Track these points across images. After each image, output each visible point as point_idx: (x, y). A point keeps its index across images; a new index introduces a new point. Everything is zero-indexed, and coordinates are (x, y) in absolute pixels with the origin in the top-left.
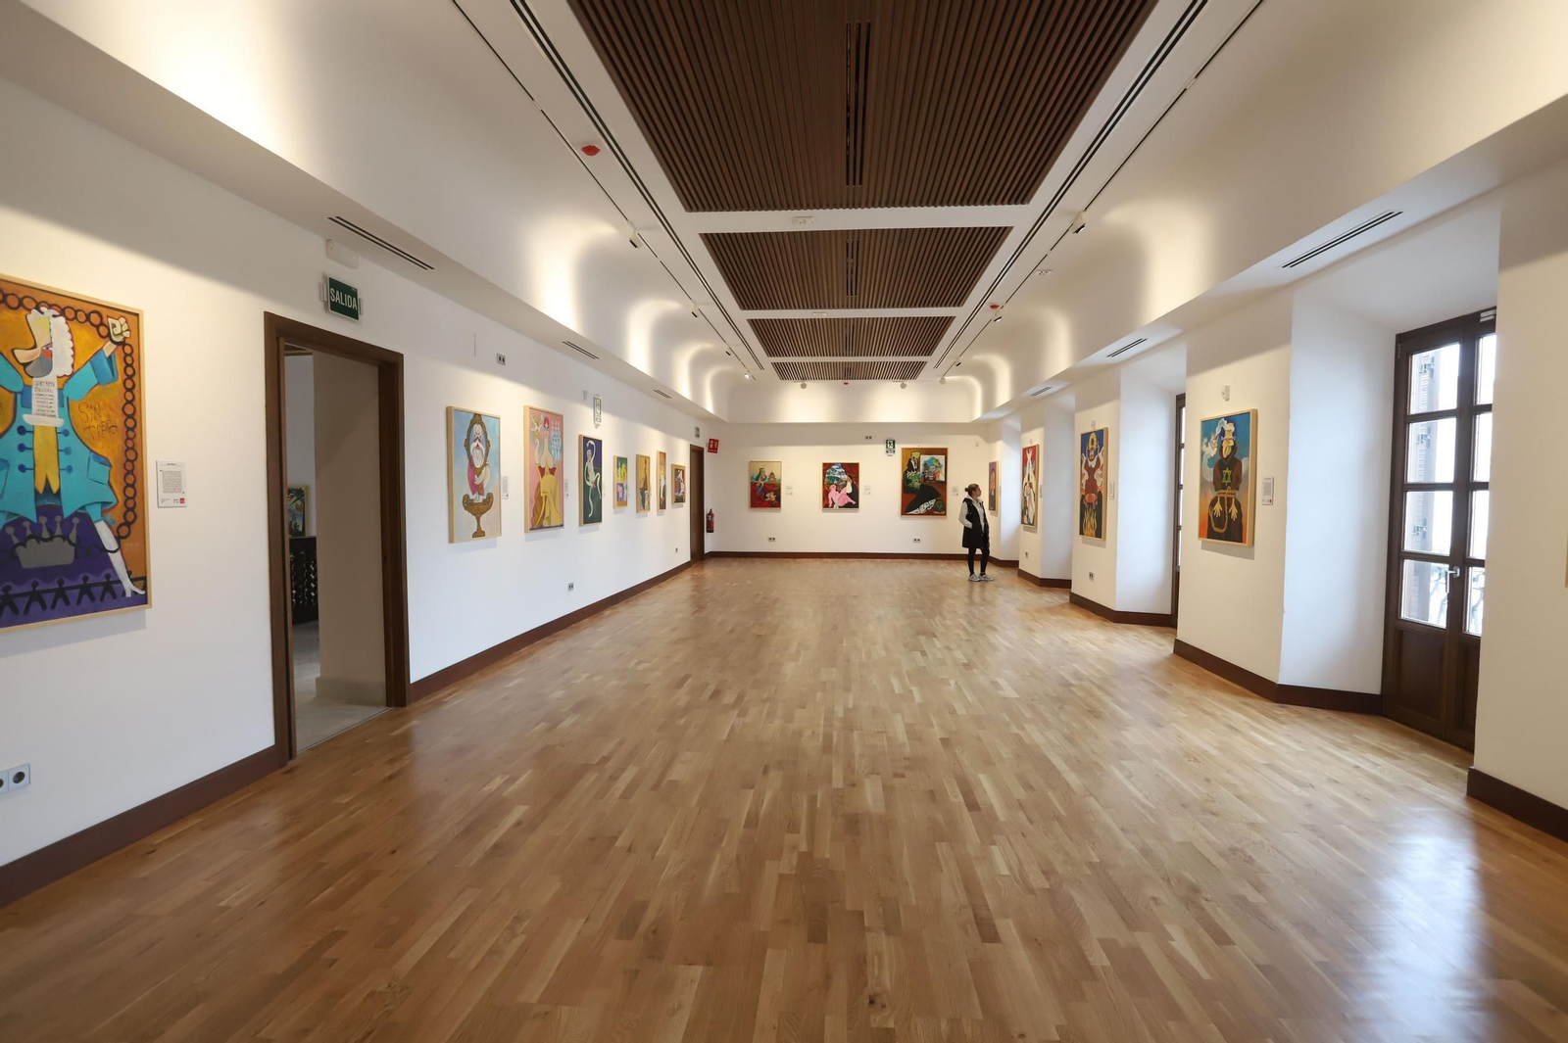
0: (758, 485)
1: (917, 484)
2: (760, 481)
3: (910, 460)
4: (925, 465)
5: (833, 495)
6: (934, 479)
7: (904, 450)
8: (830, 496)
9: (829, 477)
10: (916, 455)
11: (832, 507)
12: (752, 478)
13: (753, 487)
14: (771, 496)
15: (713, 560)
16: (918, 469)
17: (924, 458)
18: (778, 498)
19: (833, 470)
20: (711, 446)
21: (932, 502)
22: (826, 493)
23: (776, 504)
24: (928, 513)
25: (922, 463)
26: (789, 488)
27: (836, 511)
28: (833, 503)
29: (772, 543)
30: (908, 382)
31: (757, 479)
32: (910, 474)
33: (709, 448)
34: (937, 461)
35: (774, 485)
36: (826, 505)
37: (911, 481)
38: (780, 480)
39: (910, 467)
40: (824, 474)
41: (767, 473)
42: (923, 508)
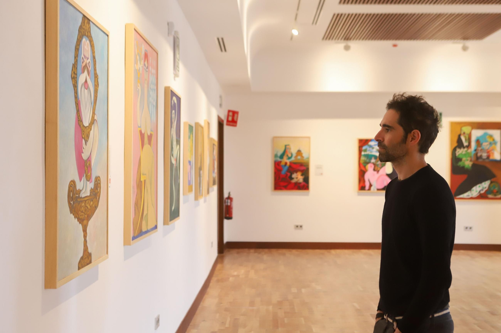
0: (283, 164)
1: (467, 163)
2: (285, 160)
3: (459, 136)
4: (478, 141)
5: (370, 175)
6: (488, 157)
7: (454, 125)
8: (367, 176)
9: (366, 156)
10: (466, 129)
11: (369, 189)
12: (276, 156)
13: (277, 166)
14: (298, 177)
15: (234, 252)
16: (469, 146)
17: (476, 134)
18: (306, 180)
19: (371, 146)
20: (230, 119)
21: (486, 185)
22: (362, 173)
23: (304, 186)
24: (482, 196)
25: (473, 139)
26: (319, 167)
27: (373, 194)
28: (371, 185)
29: (299, 231)
30: (472, 44)
31: (282, 156)
32: (459, 152)
33: (228, 121)
34: (491, 136)
35: (301, 165)
36: (362, 188)
37: (460, 160)
38: (308, 158)
39: (460, 144)
40: (360, 151)
41: (294, 150)
42: (476, 190)
